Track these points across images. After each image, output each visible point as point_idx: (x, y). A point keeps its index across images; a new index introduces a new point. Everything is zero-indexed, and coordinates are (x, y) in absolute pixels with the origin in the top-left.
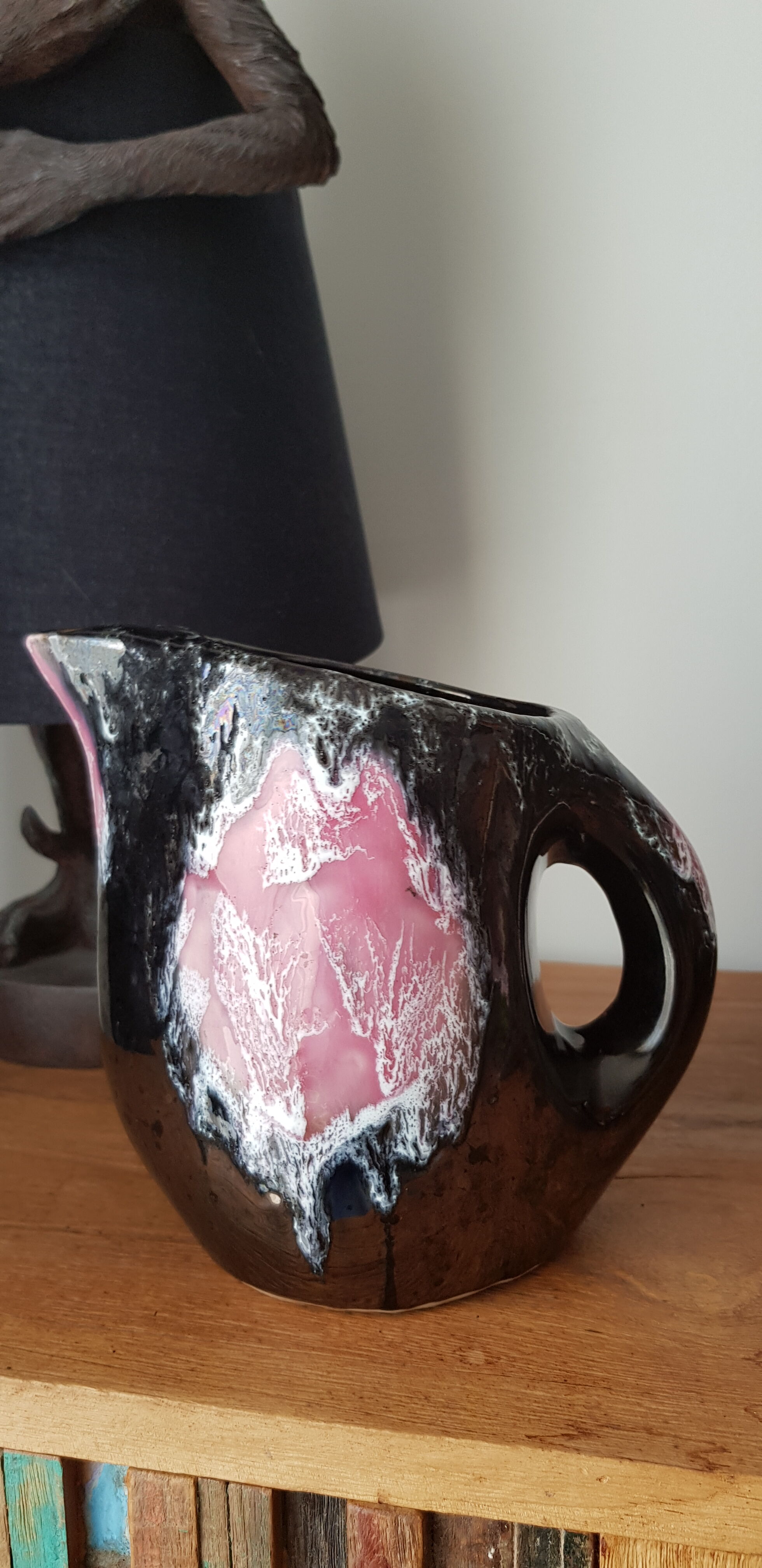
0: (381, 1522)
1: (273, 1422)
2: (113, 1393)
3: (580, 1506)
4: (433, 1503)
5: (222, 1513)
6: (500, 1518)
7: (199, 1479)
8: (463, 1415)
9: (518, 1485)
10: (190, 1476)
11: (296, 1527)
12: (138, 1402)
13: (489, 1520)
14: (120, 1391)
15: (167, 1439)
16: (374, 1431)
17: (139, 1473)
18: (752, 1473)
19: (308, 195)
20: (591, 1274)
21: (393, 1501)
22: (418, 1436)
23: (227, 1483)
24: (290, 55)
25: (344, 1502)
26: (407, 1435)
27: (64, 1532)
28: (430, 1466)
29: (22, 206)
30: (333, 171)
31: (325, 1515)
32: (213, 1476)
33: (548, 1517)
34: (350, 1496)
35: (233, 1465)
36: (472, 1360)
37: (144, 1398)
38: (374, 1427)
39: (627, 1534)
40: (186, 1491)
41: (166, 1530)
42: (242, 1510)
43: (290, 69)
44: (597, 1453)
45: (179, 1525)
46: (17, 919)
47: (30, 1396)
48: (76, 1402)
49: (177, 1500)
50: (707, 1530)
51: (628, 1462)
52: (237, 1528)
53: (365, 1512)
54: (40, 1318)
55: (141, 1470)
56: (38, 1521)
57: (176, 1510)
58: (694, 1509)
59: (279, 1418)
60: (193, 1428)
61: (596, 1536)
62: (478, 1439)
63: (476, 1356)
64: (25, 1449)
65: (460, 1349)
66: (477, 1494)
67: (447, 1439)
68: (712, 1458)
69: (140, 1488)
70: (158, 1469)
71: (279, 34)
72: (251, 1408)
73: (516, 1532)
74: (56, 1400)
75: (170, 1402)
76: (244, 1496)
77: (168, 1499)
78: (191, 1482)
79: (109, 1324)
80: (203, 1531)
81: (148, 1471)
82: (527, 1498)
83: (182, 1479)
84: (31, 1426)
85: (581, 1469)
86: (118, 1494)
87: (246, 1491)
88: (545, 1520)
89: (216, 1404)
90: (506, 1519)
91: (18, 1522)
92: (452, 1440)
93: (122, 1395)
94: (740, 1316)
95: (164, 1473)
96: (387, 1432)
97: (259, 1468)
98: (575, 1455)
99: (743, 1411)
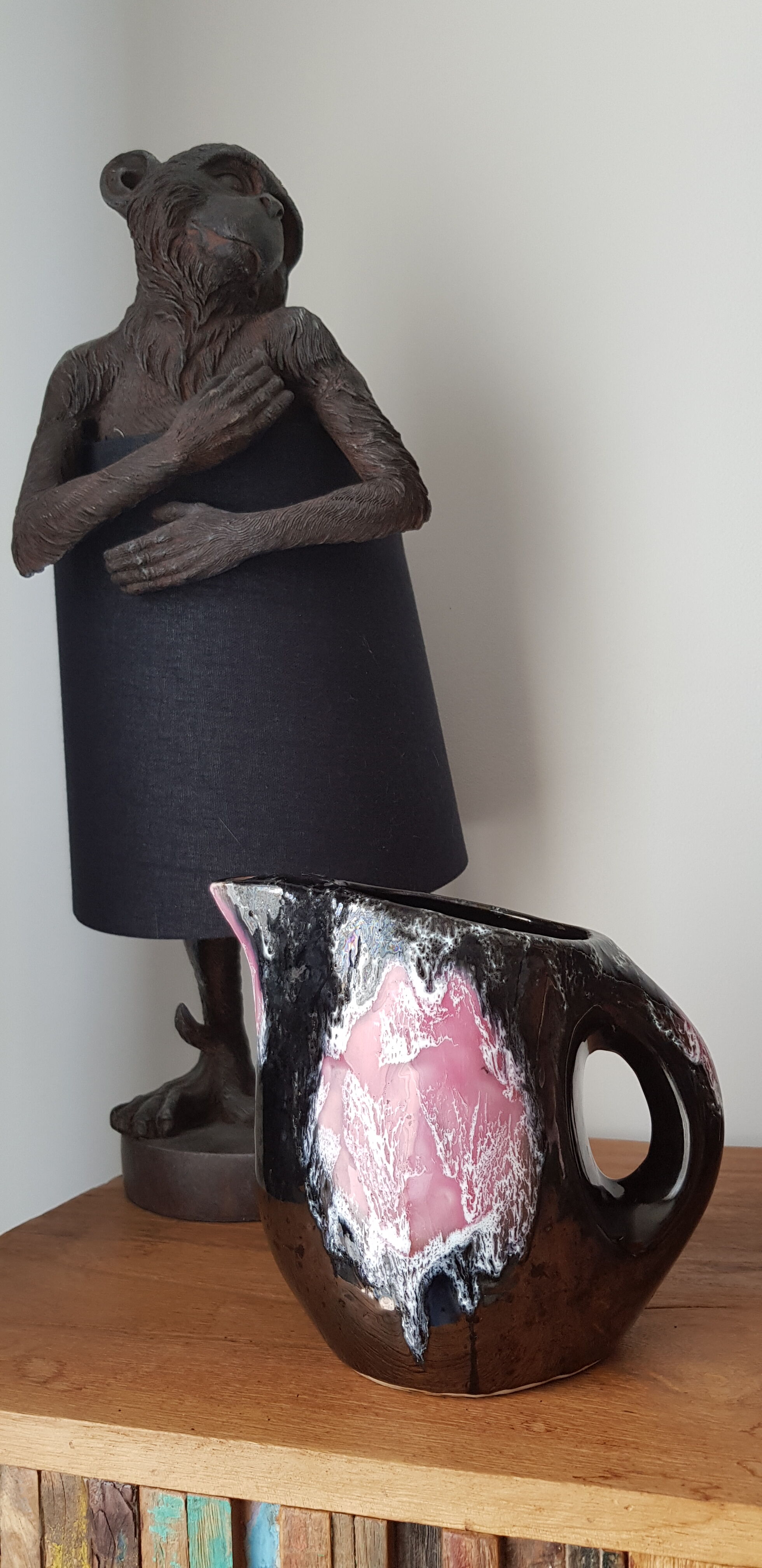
0: (468, 1545)
1: (387, 1467)
2: (270, 1446)
3: (613, 1529)
4: (506, 1529)
5: (350, 1539)
6: (555, 1541)
7: (333, 1514)
8: (527, 1463)
9: (567, 1514)
10: (327, 1511)
11: (404, 1554)
12: (289, 1453)
13: (547, 1542)
14: (275, 1445)
15: (310, 1482)
16: (461, 1472)
17: (288, 1509)
18: (736, 1502)
19: (408, 537)
20: (630, 1374)
21: (476, 1528)
22: (494, 1476)
23: (354, 1516)
24: (393, 437)
25: (440, 1529)
26: (486, 1475)
27: (231, 1558)
28: (503, 1500)
29: (198, 559)
30: (426, 519)
31: (426, 1544)
32: (343, 1511)
33: (590, 1539)
34: (445, 1525)
35: (358, 1502)
36: (535, 1429)
37: (294, 1449)
38: (462, 1469)
39: (648, 1551)
40: (323, 1523)
41: (308, 1555)
42: (365, 1538)
43: (394, 449)
44: (625, 1488)
45: (318, 1550)
46: (171, 1097)
47: (209, 1449)
48: (242, 1454)
49: (316, 1530)
50: (706, 1547)
51: (646, 1494)
52: (361, 1552)
53: (456, 1536)
54: (211, 1398)
55: (290, 1507)
56: (212, 1551)
57: (316, 1538)
58: (696, 1531)
59: (392, 1463)
60: (329, 1473)
61: (626, 1554)
62: (538, 1478)
63: (539, 1426)
64: (203, 1492)
65: (527, 1422)
66: (538, 1522)
67: (515, 1478)
68: (708, 1492)
69: (289, 1521)
70: (302, 1506)
71: (386, 423)
72: (372, 1456)
73: (568, 1553)
74: (228, 1453)
75: (312, 1452)
76: (366, 1526)
77: (310, 1529)
78: (327, 1515)
79: (264, 1402)
80: (336, 1556)
81: (295, 1507)
82: (574, 1525)
83: (320, 1514)
84: (208, 1474)
85: (612, 1501)
86: (271, 1531)
87: (368, 1522)
88: (588, 1540)
89: (346, 1453)
90: (559, 1541)
91: (197, 1551)
92: (518, 1478)
93: (277, 1447)
94: (742, 1403)
95: (307, 1509)
96: (471, 1473)
97: (377, 1504)
98: (608, 1489)
99: (736, 1464)
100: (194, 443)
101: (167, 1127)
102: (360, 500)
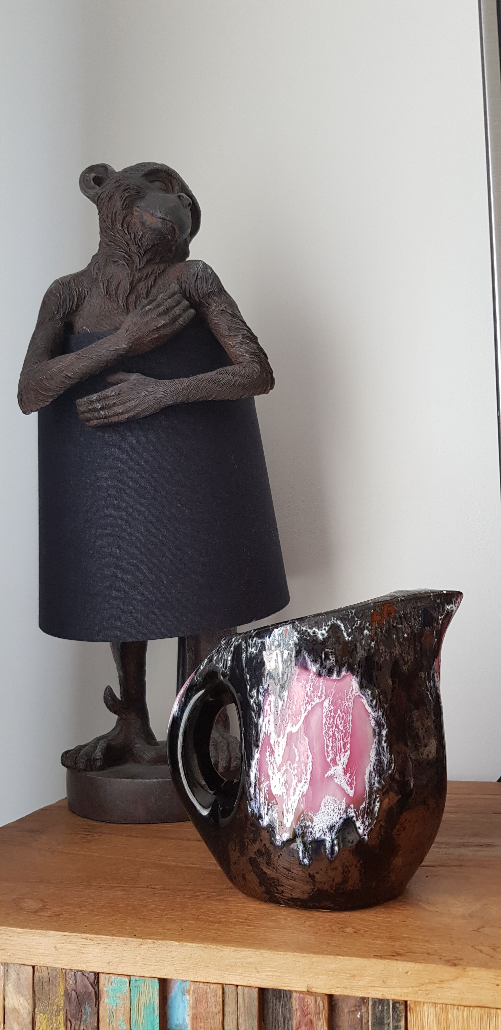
0: (309, 1000)
1: (259, 953)
2: (185, 944)
3: (398, 987)
4: (332, 990)
5: (234, 1001)
6: (363, 996)
7: (224, 985)
8: (345, 949)
9: (370, 978)
10: (220, 984)
11: (268, 1010)
12: (197, 947)
13: (357, 997)
14: (188, 942)
15: (210, 965)
16: (305, 955)
17: (196, 983)
18: (473, 966)
19: (258, 399)
21: (314, 990)
22: (325, 956)
23: (237, 986)
25: (291, 992)
26: (321, 956)
27: (158, 1017)
28: (331, 971)
29: (136, 406)
31: (282, 1003)
32: (231, 983)
33: (384, 994)
34: (295, 989)
35: (240, 977)
36: (347, 931)
37: (200, 945)
38: (306, 953)
39: (420, 1000)
40: (218, 991)
41: (208, 1012)
42: (244, 1000)
43: (254, 346)
44: (405, 960)
45: (214, 1009)
46: (102, 745)
47: (145, 947)
48: (167, 949)
49: (213, 996)
50: (455, 995)
51: (419, 964)
52: (241, 1009)
53: (301, 995)
55: (197, 982)
56: (146, 1013)
57: (213, 1001)
58: (449, 985)
59: (262, 951)
60: (222, 959)
61: (406, 1002)
62: (352, 956)
63: (349, 930)
64: (141, 975)
65: (342, 928)
66: (353, 984)
67: (339, 957)
68: (455, 962)
69: (196, 991)
70: (205, 981)
71: (249, 330)
72: (250, 947)
73: (370, 1003)
74: (158, 949)
75: (212, 946)
76: (245, 992)
77: (209, 995)
78: (220, 986)
80: (225, 1012)
81: (200, 982)
82: (375, 985)
83: (216, 985)
84: (145, 963)
85: (398, 969)
86: (183, 999)
87: (246, 989)
88: (383, 995)
89: (232, 946)
90: (365, 996)
91: (136, 1014)
92: (341, 957)
93: (189, 944)
95: (208, 983)
96: (311, 955)
97: (252, 977)
98: (396, 962)
100: (136, 337)
101: (98, 764)
102: (234, 375)
